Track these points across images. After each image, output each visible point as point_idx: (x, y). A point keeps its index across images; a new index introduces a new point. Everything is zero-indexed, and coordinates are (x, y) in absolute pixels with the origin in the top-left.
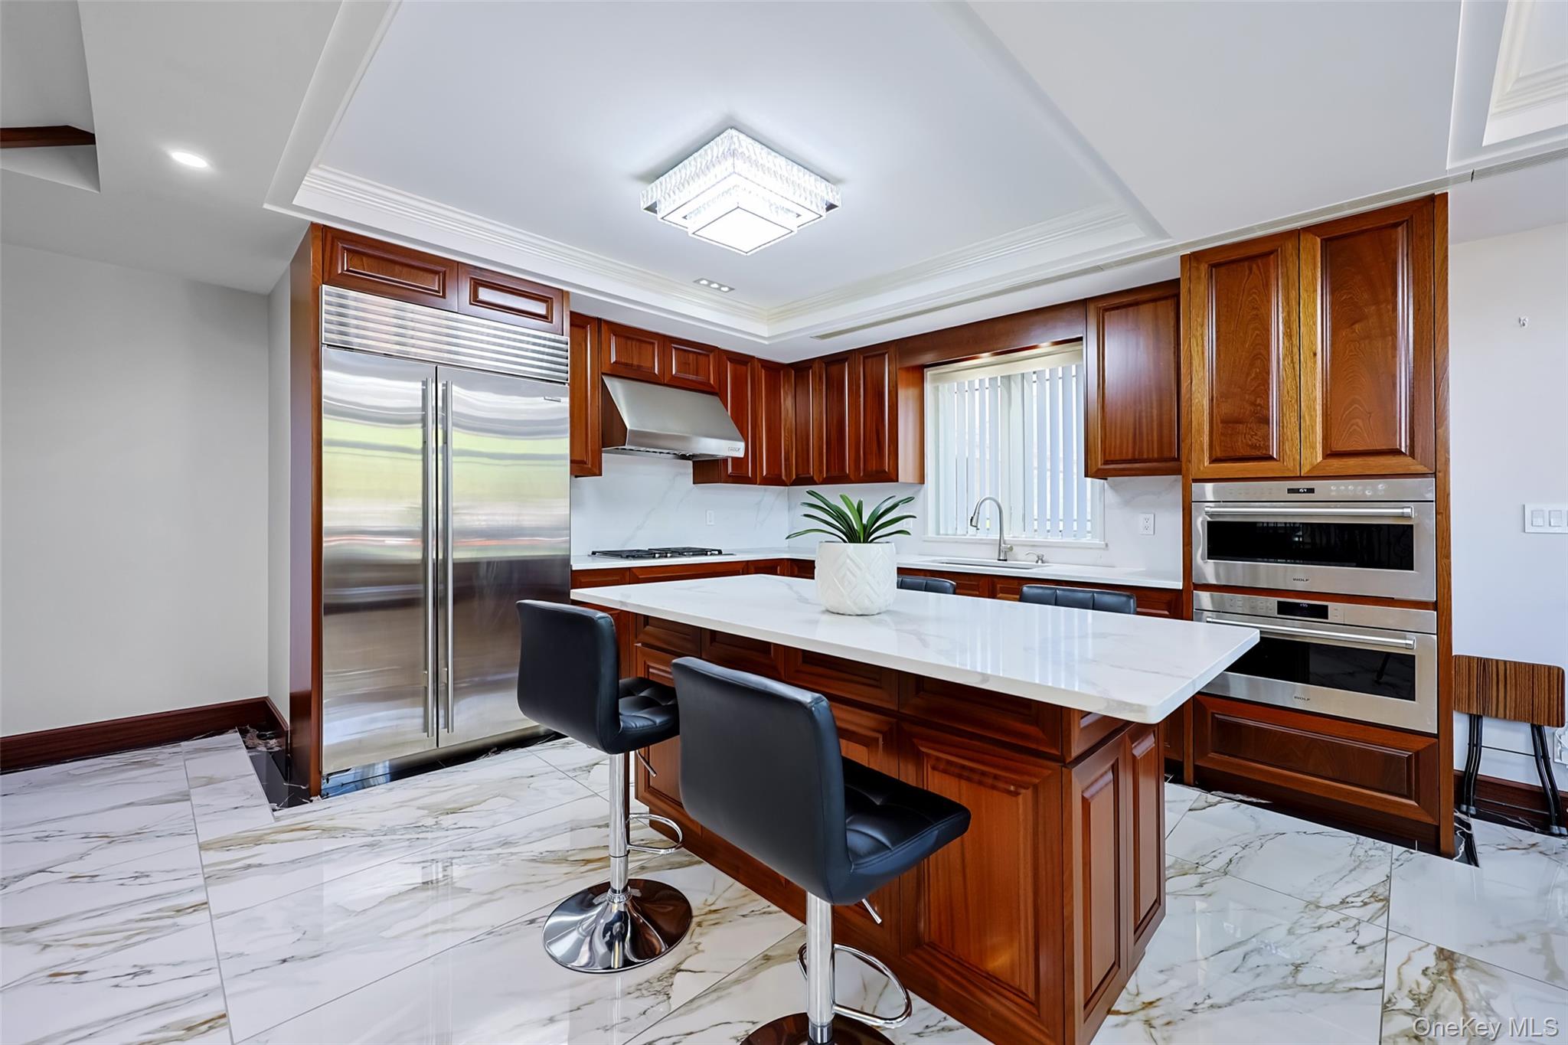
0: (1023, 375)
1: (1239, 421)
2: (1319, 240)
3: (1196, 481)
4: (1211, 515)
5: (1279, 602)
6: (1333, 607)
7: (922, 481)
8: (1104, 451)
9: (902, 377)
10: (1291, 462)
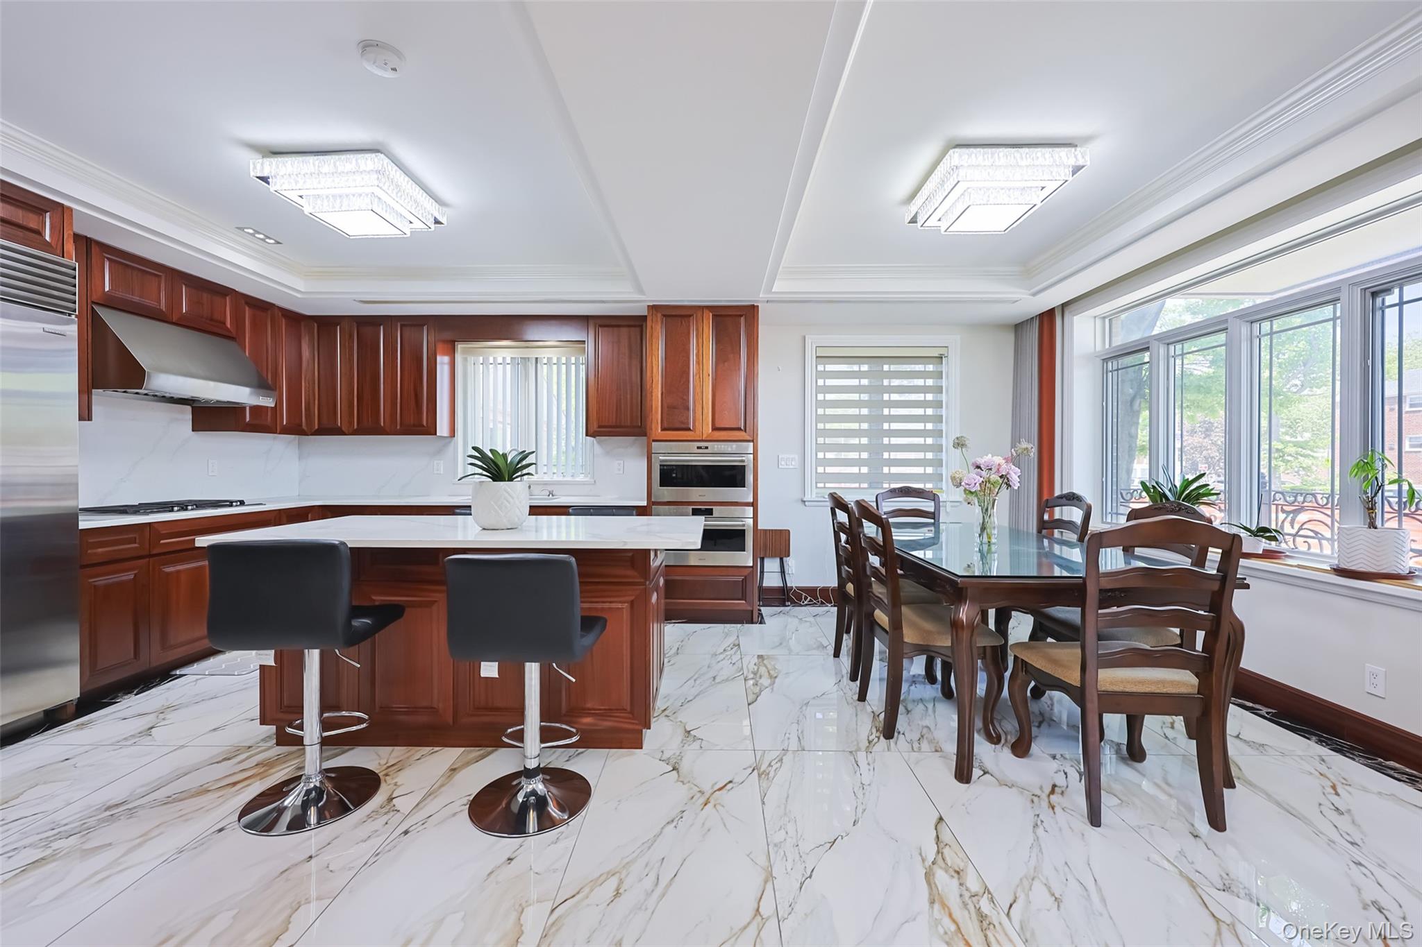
0: (537, 358)
1: (675, 407)
2: (711, 314)
3: (654, 441)
4: (662, 461)
5: (693, 509)
6: (715, 508)
7: (452, 436)
8: (598, 419)
9: (440, 346)
10: (698, 432)
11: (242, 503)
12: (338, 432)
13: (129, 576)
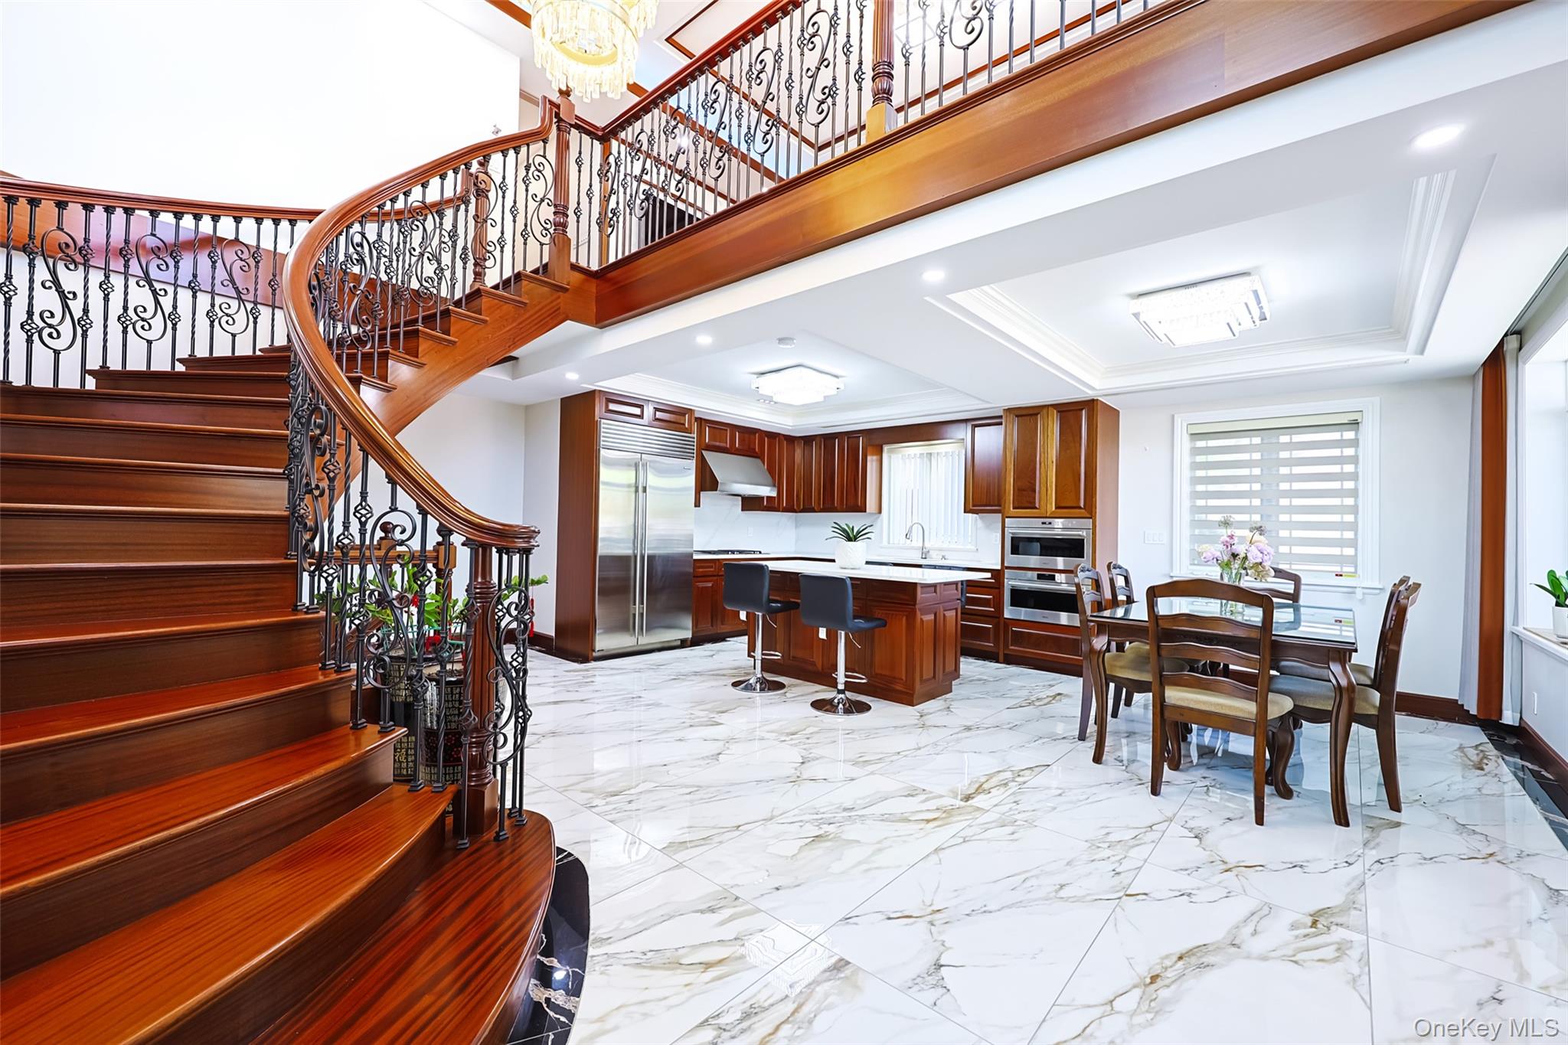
1: (1024, 490)
2: (1058, 411)
3: (1007, 517)
4: (1012, 533)
5: (1038, 573)
6: (1057, 575)
7: (880, 512)
8: (973, 500)
9: (870, 449)
10: (1043, 510)
11: (760, 552)
12: (813, 510)
13: (710, 585)
